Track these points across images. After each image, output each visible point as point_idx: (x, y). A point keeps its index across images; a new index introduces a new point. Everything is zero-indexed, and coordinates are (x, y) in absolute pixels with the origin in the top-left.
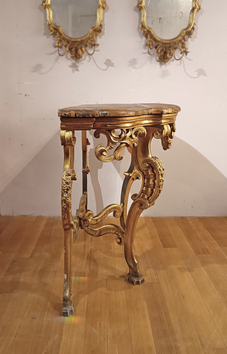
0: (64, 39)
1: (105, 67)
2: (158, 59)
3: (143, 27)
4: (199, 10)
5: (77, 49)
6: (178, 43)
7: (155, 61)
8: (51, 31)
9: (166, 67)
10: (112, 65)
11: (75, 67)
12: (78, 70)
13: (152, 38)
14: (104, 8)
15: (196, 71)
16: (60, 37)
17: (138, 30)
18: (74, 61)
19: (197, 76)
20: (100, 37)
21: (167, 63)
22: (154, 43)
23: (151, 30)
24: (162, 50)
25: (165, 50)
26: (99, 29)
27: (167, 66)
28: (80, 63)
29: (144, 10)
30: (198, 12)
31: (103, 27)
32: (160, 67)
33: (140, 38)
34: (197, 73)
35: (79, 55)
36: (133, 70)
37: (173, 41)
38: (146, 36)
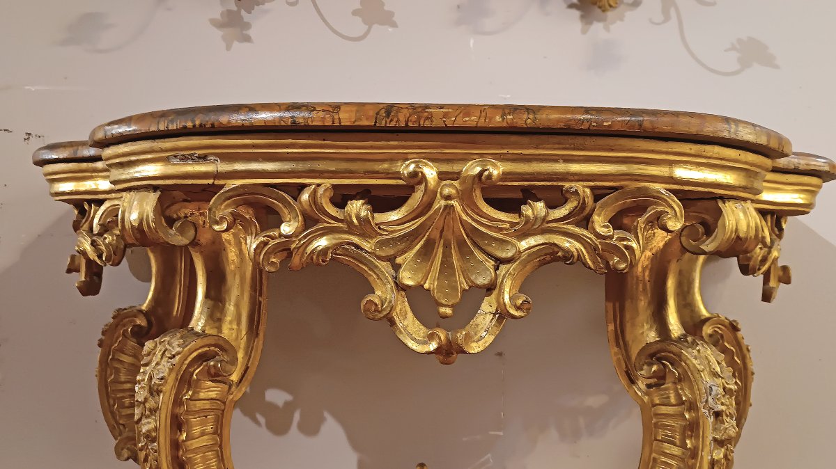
1: (357, 26)
9: (607, 29)
10: (388, 19)
11: (234, 26)
12: (247, 39)
15: (733, 48)
18: (231, 4)
19: (736, 67)
21: (611, 14)
27: (612, 27)
32: (584, 31)
34: (735, 55)
36: (472, 42)
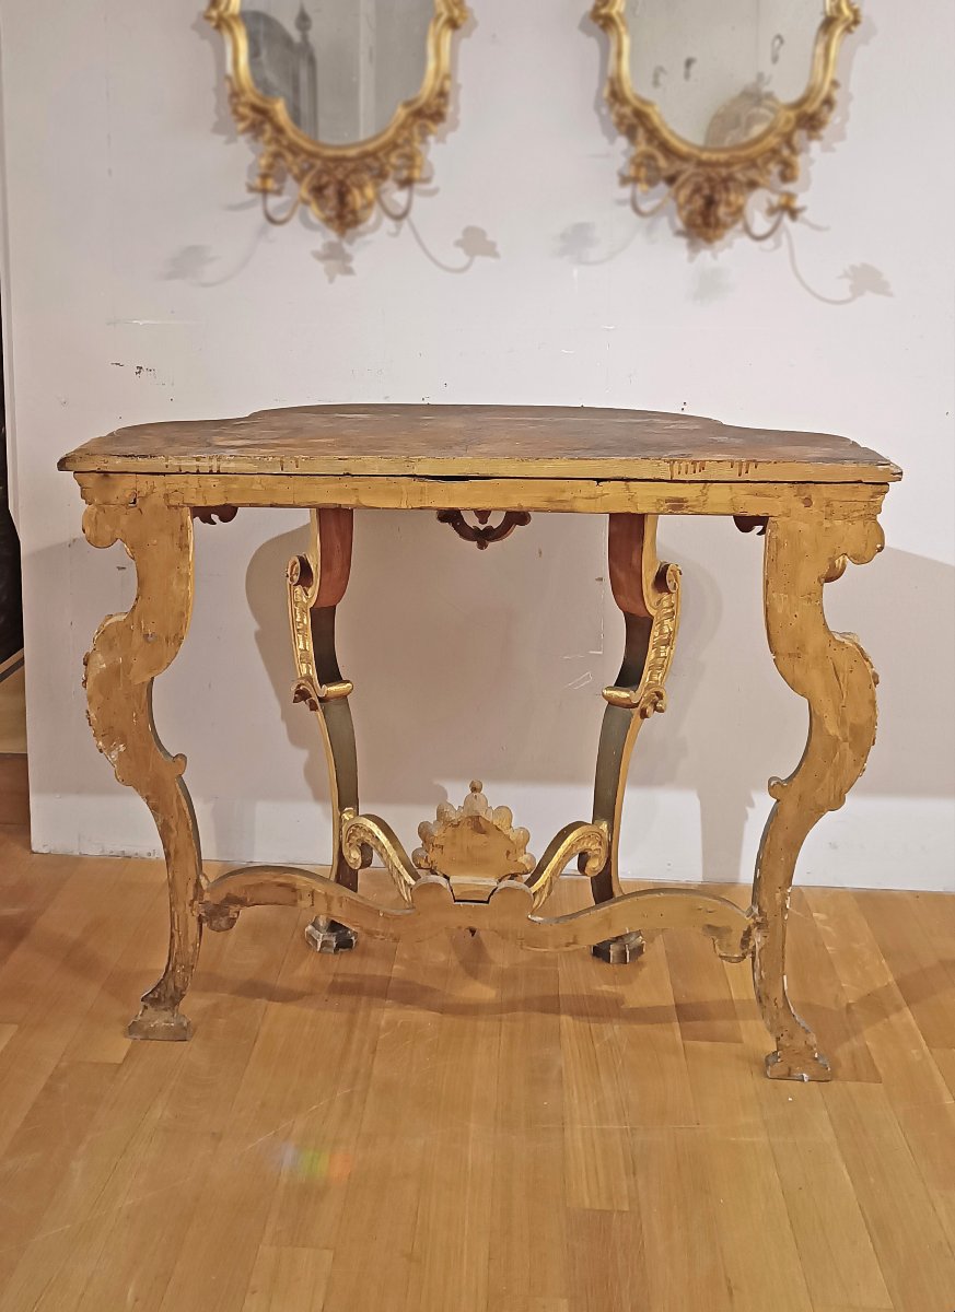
0: (294, 149)
1: (459, 257)
2: (679, 224)
3: (616, 96)
4: (853, 28)
5: (344, 189)
6: (766, 163)
7: (669, 233)
8: (242, 118)
9: (715, 256)
10: (490, 250)
11: (336, 258)
12: (349, 271)
13: (656, 143)
14: (453, 24)
15: (846, 275)
16: (278, 141)
17: (597, 108)
18: (333, 236)
19: (848, 295)
20: (441, 139)
21: (718, 244)
22: (662, 162)
23: (648, 110)
24: (697, 190)
25: (706, 191)
26: (434, 109)
27: (721, 255)
28: (359, 241)
29: (622, 29)
30: (850, 37)
31: (451, 98)
32: (691, 259)
33: (604, 140)
34: (847, 283)
35: (354, 212)
36: (575, 272)
37: (743, 153)
38: (630, 133)
